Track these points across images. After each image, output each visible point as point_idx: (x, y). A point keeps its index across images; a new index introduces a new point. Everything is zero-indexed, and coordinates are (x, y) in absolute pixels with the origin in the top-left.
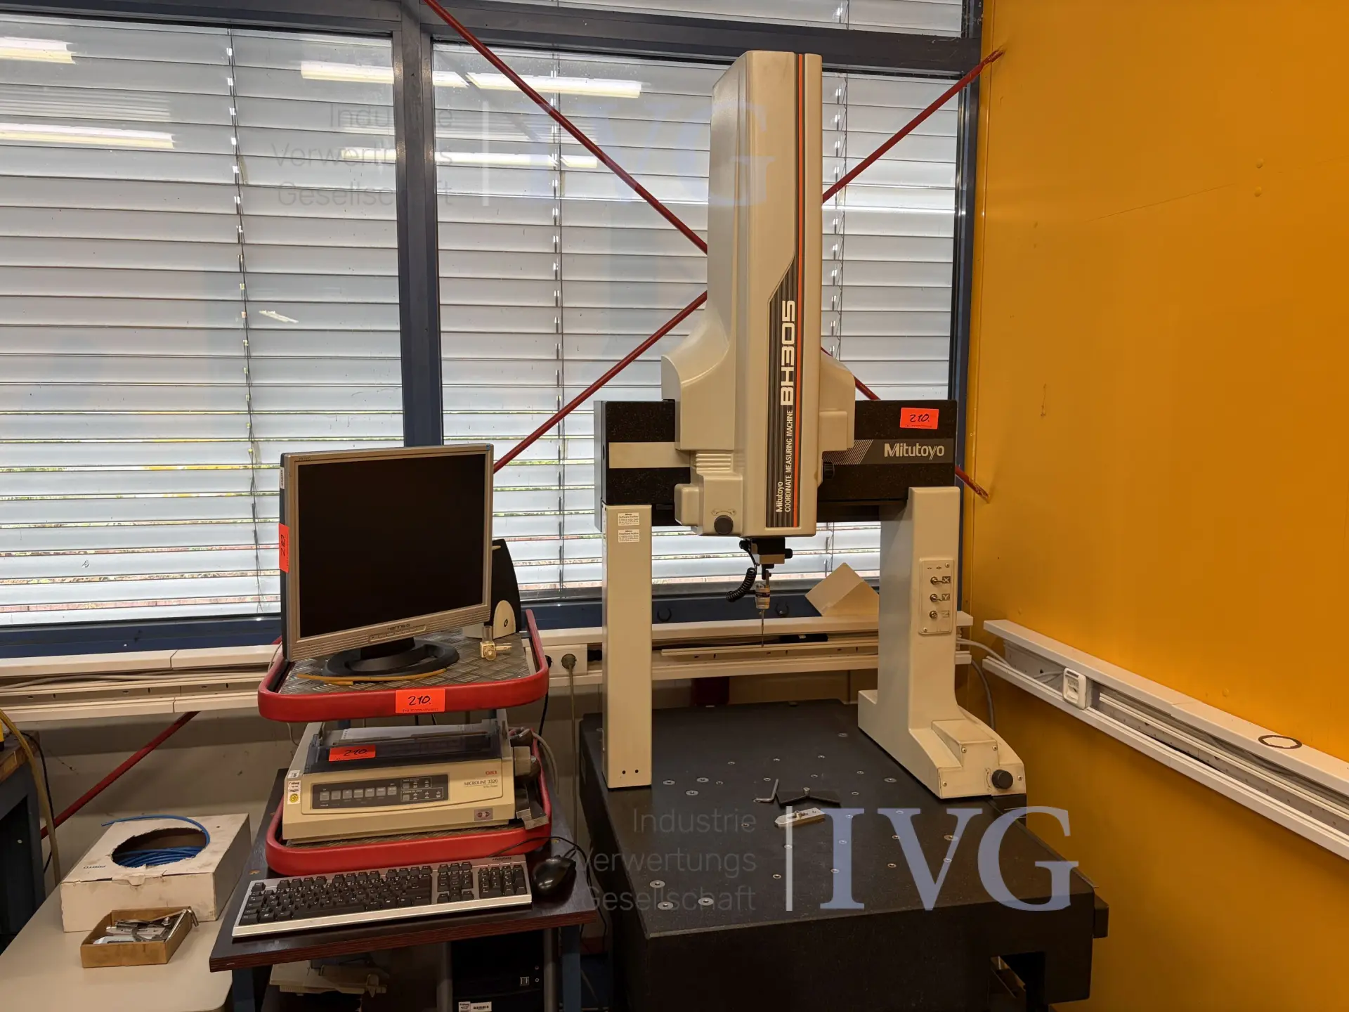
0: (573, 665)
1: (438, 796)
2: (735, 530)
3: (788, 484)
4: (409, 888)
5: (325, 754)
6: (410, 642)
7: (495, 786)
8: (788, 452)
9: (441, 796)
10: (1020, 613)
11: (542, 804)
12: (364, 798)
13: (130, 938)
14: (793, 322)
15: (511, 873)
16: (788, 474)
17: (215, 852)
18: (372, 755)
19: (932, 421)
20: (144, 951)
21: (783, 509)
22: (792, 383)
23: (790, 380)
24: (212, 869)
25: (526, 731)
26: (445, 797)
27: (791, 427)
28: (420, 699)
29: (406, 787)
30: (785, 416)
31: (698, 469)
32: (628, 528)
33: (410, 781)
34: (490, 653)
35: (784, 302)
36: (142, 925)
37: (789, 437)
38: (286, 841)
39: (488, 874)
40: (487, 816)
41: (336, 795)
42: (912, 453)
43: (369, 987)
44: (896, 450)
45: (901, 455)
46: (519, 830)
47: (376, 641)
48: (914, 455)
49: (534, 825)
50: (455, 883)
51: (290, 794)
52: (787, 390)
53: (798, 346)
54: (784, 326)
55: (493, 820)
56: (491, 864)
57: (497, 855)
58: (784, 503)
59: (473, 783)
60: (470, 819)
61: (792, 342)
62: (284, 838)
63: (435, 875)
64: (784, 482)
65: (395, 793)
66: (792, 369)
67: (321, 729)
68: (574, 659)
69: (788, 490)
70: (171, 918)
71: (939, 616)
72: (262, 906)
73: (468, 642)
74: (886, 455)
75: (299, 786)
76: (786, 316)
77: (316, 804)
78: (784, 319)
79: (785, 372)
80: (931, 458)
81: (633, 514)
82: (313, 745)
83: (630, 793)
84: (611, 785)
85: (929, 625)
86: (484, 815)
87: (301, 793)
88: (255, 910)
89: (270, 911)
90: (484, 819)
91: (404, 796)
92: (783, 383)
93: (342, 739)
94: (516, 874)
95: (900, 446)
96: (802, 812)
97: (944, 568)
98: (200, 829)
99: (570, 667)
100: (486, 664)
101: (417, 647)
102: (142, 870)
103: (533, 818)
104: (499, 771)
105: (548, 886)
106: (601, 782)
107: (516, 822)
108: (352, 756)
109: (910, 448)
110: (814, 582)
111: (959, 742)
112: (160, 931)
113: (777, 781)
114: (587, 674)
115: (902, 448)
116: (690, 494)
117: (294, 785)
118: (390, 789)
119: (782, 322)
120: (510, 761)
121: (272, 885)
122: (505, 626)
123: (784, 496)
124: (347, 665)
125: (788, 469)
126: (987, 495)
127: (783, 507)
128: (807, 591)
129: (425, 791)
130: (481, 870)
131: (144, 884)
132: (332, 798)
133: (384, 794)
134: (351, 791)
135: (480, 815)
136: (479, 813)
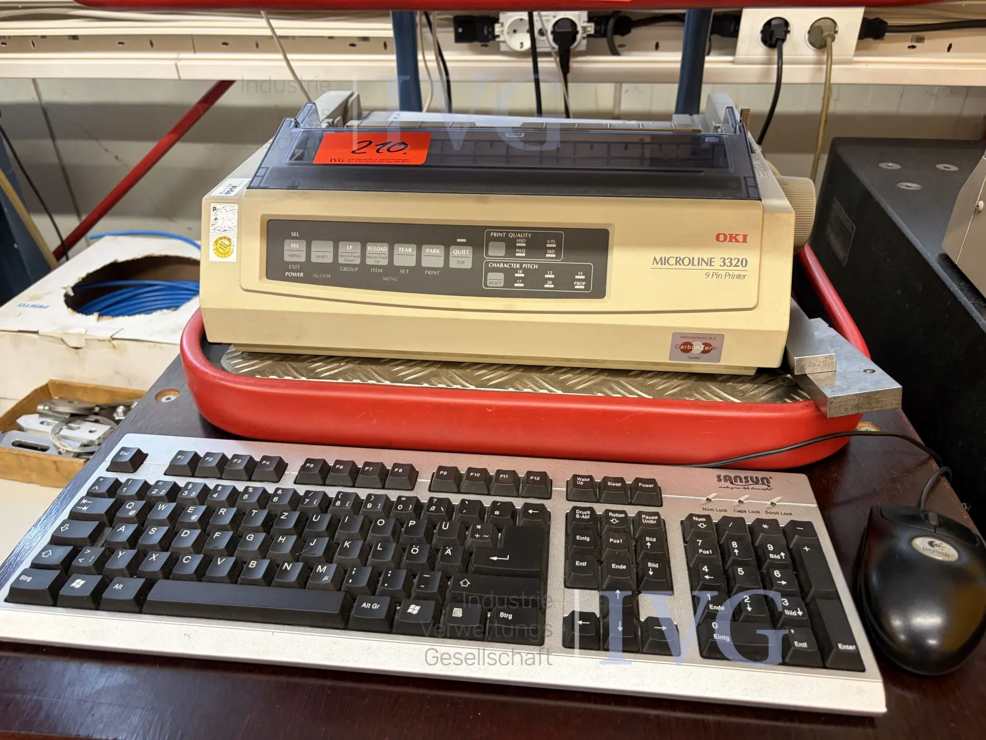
1: (579, 286)
7: (739, 277)
9: (587, 287)
12: (391, 269)
18: (417, 157)
20: (58, 470)
26: (598, 290)
29: (496, 252)
33: (509, 237)
40: (704, 352)
41: (322, 252)
46: (798, 407)
51: (215, 234)
59: (679, 261)
65: (468, 264)
68: (834, 30)
75: (238, 216)
77: (274, 269)
86: (698, 347)
87: (242, 238)
90: (697, 358)
91: (491, 276)
99: (824, 45)
102: (91, 321)
104: (752, 236)
108: (370, 156)
117: (227, 213)
118: (455, 252)
129: (545, 268)
131: (87, 346)
132: (314, 259)
133: (441, 264)
134: (359, 245)
135: (686, 348)
136: (685, 344)
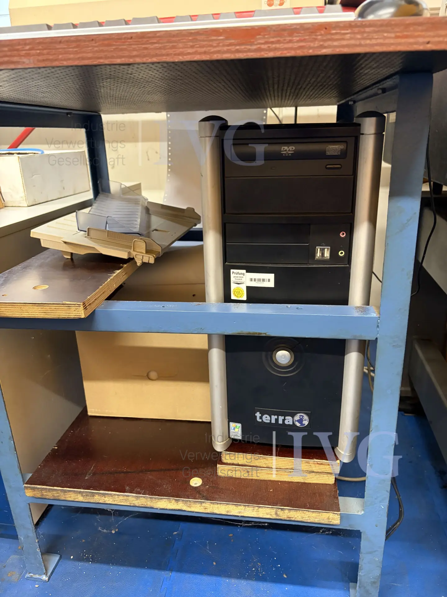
43: (134, 253)
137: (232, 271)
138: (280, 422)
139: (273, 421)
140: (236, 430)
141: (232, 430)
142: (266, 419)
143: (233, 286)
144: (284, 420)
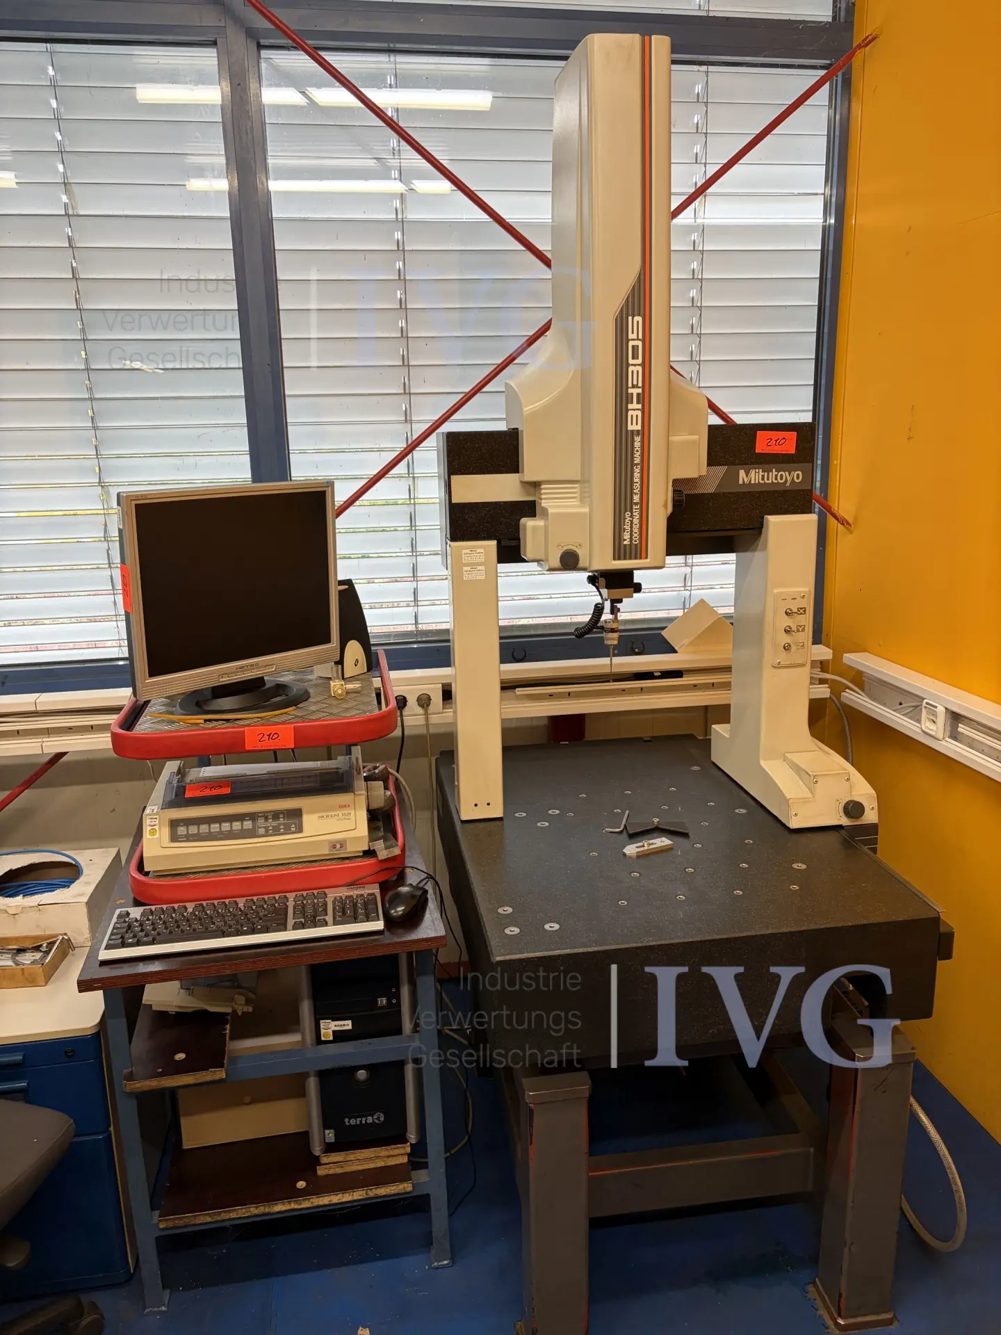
0: (428, 705)
1: (293, 829)
2: (581, 564)
3: (636, 514)
4: (265, 916)
5: (180, 791)
6: (260, 681)
7: (349, 819)
8: (635, 481)
9: (296, 829)
10: (880, 646)
11: (395, 836)
12: (221, 832)
13: (10, 963)
14: (640, 340)
15: (364, 901)
16: (636, 504)
17: (88, 883)
18: (227, 791)
19: (789, 444)
20: (23, 974)
21: (631, 541)
22: (640, 406)
23: (638, 403)
24: (85, 899)
25: (382, 767)
26: (300, 830)
27: (639, 453)
28: (269, 735)
29: (261, 821)
30: (633, 441)
31: (543, 501)
32: (473, 565)
33: (265, 815)
34: (340, 692)
35: (630, 318)
36: (21, 951)
37: (637, 464)
38: (149, 872)
39: (342, 904)
40: (341, 847)
41: (193, 830)
42: (768, 479)
43: (236, 1006)
44: (752, 477)
45: (757, 482)
46: (373, 861)
47: (225, 680)
48: (770, 481)
49: (387, 855)
50: (309, 911)
51: (149, 828)
52: (634, 413)
53: (646, 366)
54: (631, 343)
55: (348, 851)
56: (344, 892)
57: (351, 884)
58: (631, 535)
59: (327, 816)
60: (325, 851)
61: (639, 361)
62: (146, 869)
63: (291, 904)
64: (632, 513)
65: (251, 827)
66: (640, 391)
67: (180, 766)
68: (429, 699)
69: (636, 521)
70: (48, 944)
71: (794, 648)
72: (127, 932)
73: (320, 681)
74: (741, 482)
75: (157, 820)
76: (633, 333)
77: (174, 838)
78: (631, 336)
79: (632, 394)
80: (788, 484)
81: (479, 550)
82: (169, 782)
83: (481, 825)
84: (464, 818)
85: (782, 658)
86: (338, 846)
87: (160, 828)
88: (120, 936)
89: (134, 936)
90: (339, 850)
91: (260, 830)
92: (630, 406)
93: (201, 776)
94: (369, 903)
95: (756, 472)
96: (651, 842)
97: (799, 599)
98: (74, 863)
99: (425, 705)
100: (335, 702)
101: (268, 686)
102: (19, 900)
103: (386, 849)
104: (352, 806)
105: (400, 913)
106: (455, 816)
107: (370, 853)
108: (208, 792)
109: (766, 474)
110: (671, 620)
111: (811, 773)
112: (38, 955)
113: (627, 812)
114: (443, 713)
115: (757, 474)
116: (535, 528)
117: (153, 820)
118: (245, 823)
119: (628, 340)
120: (362, 794)
121: (136, 913)
122: (356, 665)
123: (631, 527)
124: (198, 704)
125: (636, 498)
126: (848, 524)
127: (631, 538)
128: (663, 628)
129: (279, 824)
130: (335, 898)
131: (21, 912)
132: (190, 833)
133: (240, 828)
134: (207, 825)
135: (334, 847)
136: (334, 845)
137: (321, 1021)
138: (364, 1122)
139: (358, 1123)
140: (330, 1135)
141: (327, 1136)
142: (353, 1122)
143: (323, 1031)
144: (366, 1121)
